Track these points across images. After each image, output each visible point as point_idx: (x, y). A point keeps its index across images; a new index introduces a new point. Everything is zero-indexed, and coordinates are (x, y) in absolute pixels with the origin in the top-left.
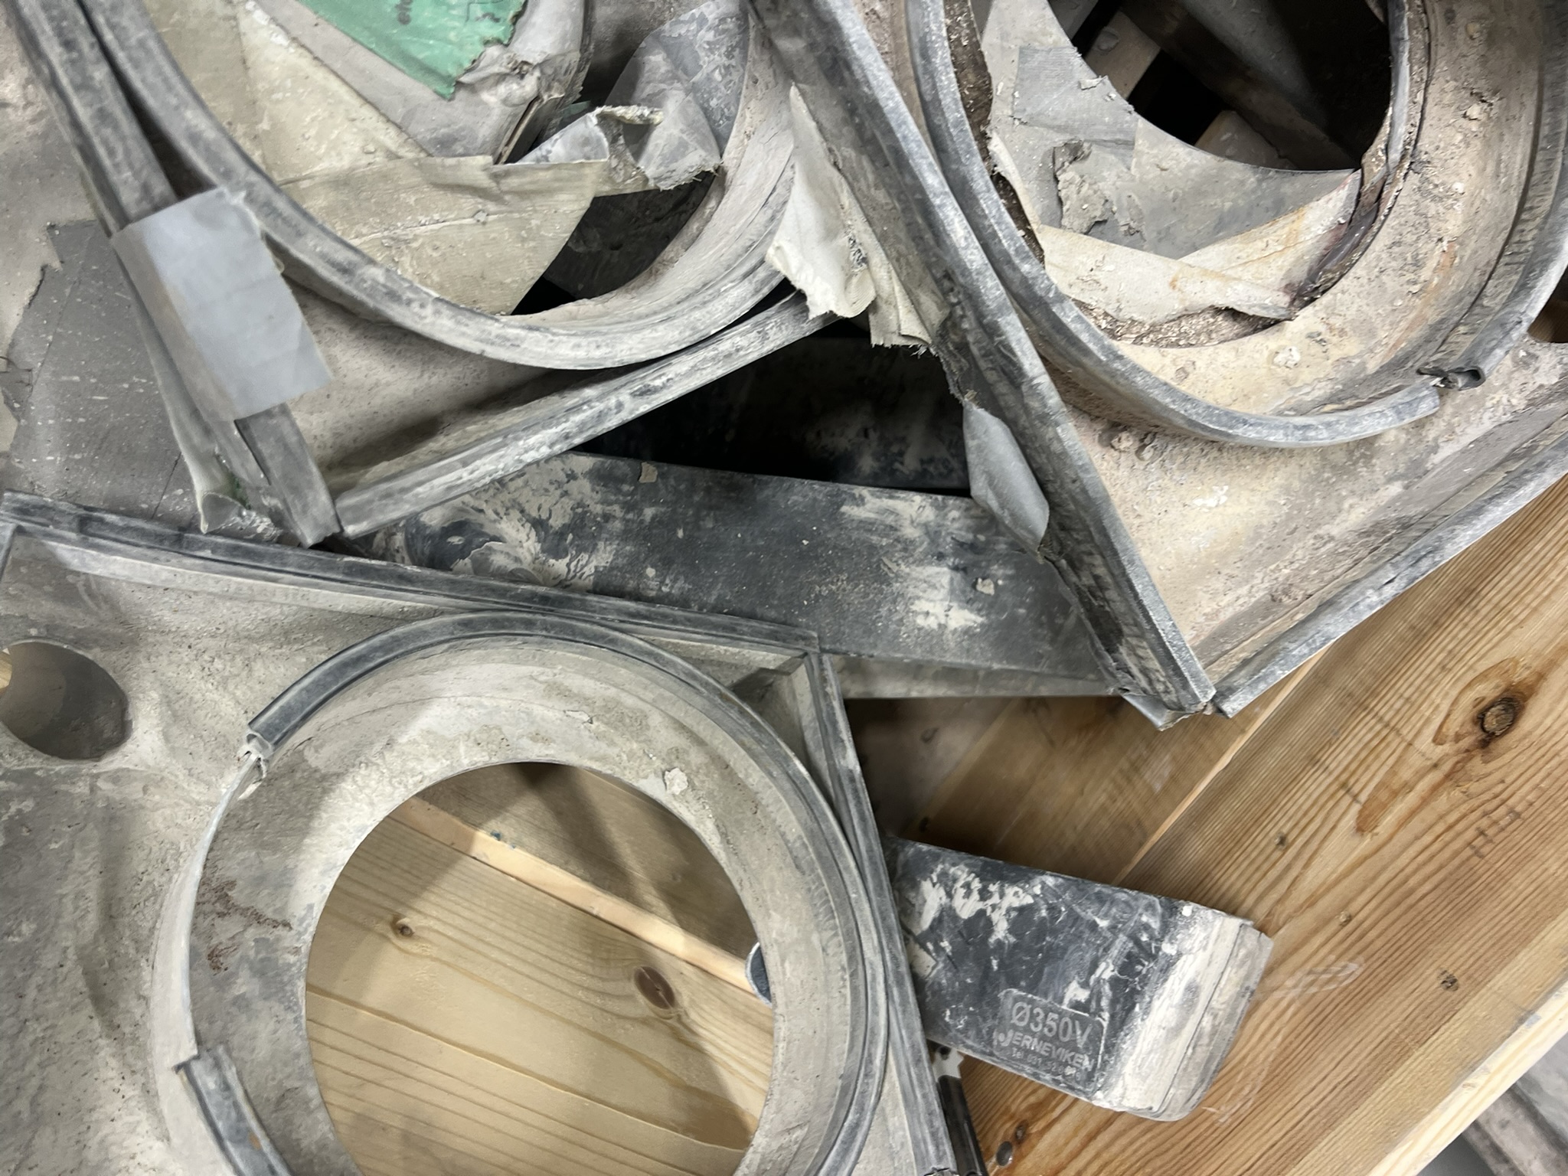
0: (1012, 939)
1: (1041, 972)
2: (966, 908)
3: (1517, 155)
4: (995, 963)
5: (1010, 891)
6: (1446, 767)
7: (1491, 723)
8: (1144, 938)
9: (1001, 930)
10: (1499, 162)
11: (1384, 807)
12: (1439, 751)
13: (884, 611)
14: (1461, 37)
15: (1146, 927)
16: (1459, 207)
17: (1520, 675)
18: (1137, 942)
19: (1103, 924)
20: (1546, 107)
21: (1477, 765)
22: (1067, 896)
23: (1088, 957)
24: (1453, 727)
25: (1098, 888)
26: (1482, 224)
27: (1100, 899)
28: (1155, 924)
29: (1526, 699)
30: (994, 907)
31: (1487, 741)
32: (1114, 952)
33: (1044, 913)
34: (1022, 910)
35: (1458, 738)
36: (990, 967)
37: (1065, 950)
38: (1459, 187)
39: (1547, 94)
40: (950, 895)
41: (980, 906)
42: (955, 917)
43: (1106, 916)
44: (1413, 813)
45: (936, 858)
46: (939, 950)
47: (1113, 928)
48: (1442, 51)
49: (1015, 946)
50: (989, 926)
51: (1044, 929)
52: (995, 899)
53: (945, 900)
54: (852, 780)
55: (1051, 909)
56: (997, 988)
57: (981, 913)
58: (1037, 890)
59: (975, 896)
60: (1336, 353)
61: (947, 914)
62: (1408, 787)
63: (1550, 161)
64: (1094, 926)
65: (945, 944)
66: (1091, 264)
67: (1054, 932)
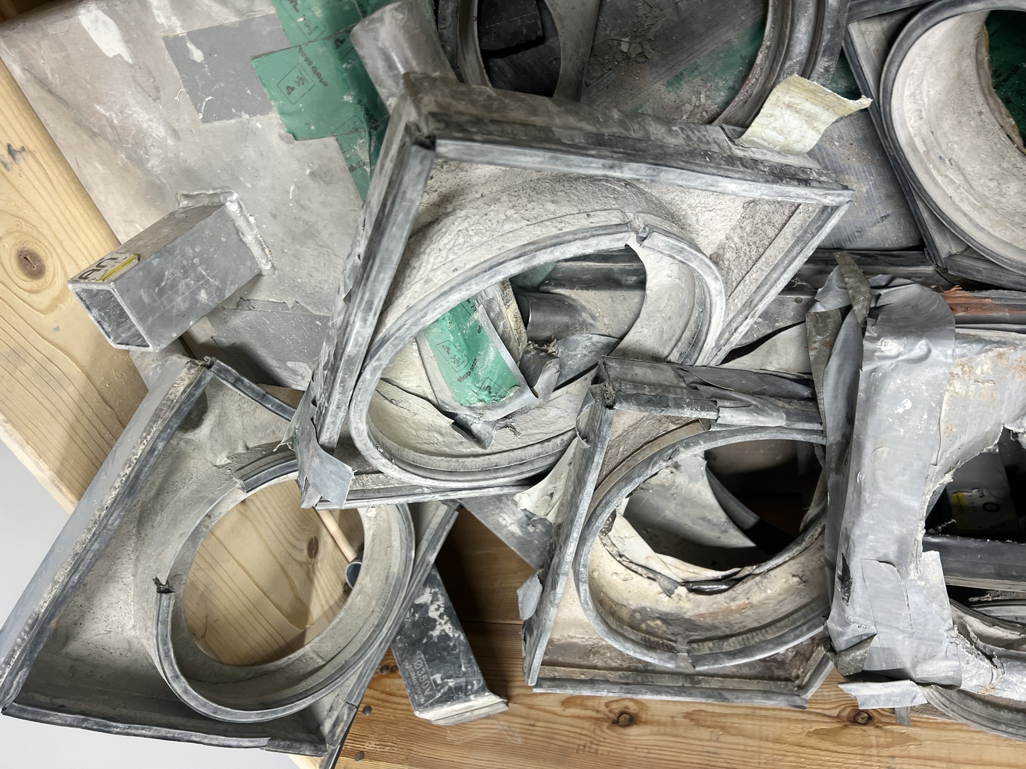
0: (436, 640)
1: (434, 660)
2: (433, 614)
3: (788, 608)
4: (425, 640)
5: (449, 625)
6: (600, 716)
7: (622, 718)
8: (469, 687)
9: (436, 633)
10: (784, 600)
11: (575, 705)
12: (603, 708)
13: (491, 508)
14: (818, 555)
15: (473, 685)
16: (763, 595)
17: (643, 716)
18: (466, 686)
19: (463, 669)
20: (803, 611)
21: (605, 725)
22: (462, 648)
23: (451, 673)
24: (614, 706)
25: (472, 657)
26: (760, 610)
27: (469, 661)
28: (476, 687)
29: (635, 724)
30: (440, 624)
31: (616, 722)
32: (459, 680)
33: (451, 644)
34: (447, 635)
35: (611, 711)
36: (422, 640)
37: (446, 663)
38: (769, 591)
39: (808, 608)
40: (432, 602)
41: (437, 618)
42: (427, 612)
43: (466, 668)
44: (578, 717)
45: (439, 586)
46: (413, 615)
47: (465, 673)
48: (807, 554)
49: (434, 643)
50: (433, 628)
51: (447, 649)
52: (443, 622)
53: (429, 602)
54: (427, 565)
55: (454, 645)
56: (419, 648)
57: (435, 620)
58: (456, 635)
59: (438, 613)
60: (681, 604)
61: (424, 607)
62: (586, 708)
63: (786, 627)
64: (460, 666)
65: (417, 615)
66: (627, 535)
67: (449, 654)
